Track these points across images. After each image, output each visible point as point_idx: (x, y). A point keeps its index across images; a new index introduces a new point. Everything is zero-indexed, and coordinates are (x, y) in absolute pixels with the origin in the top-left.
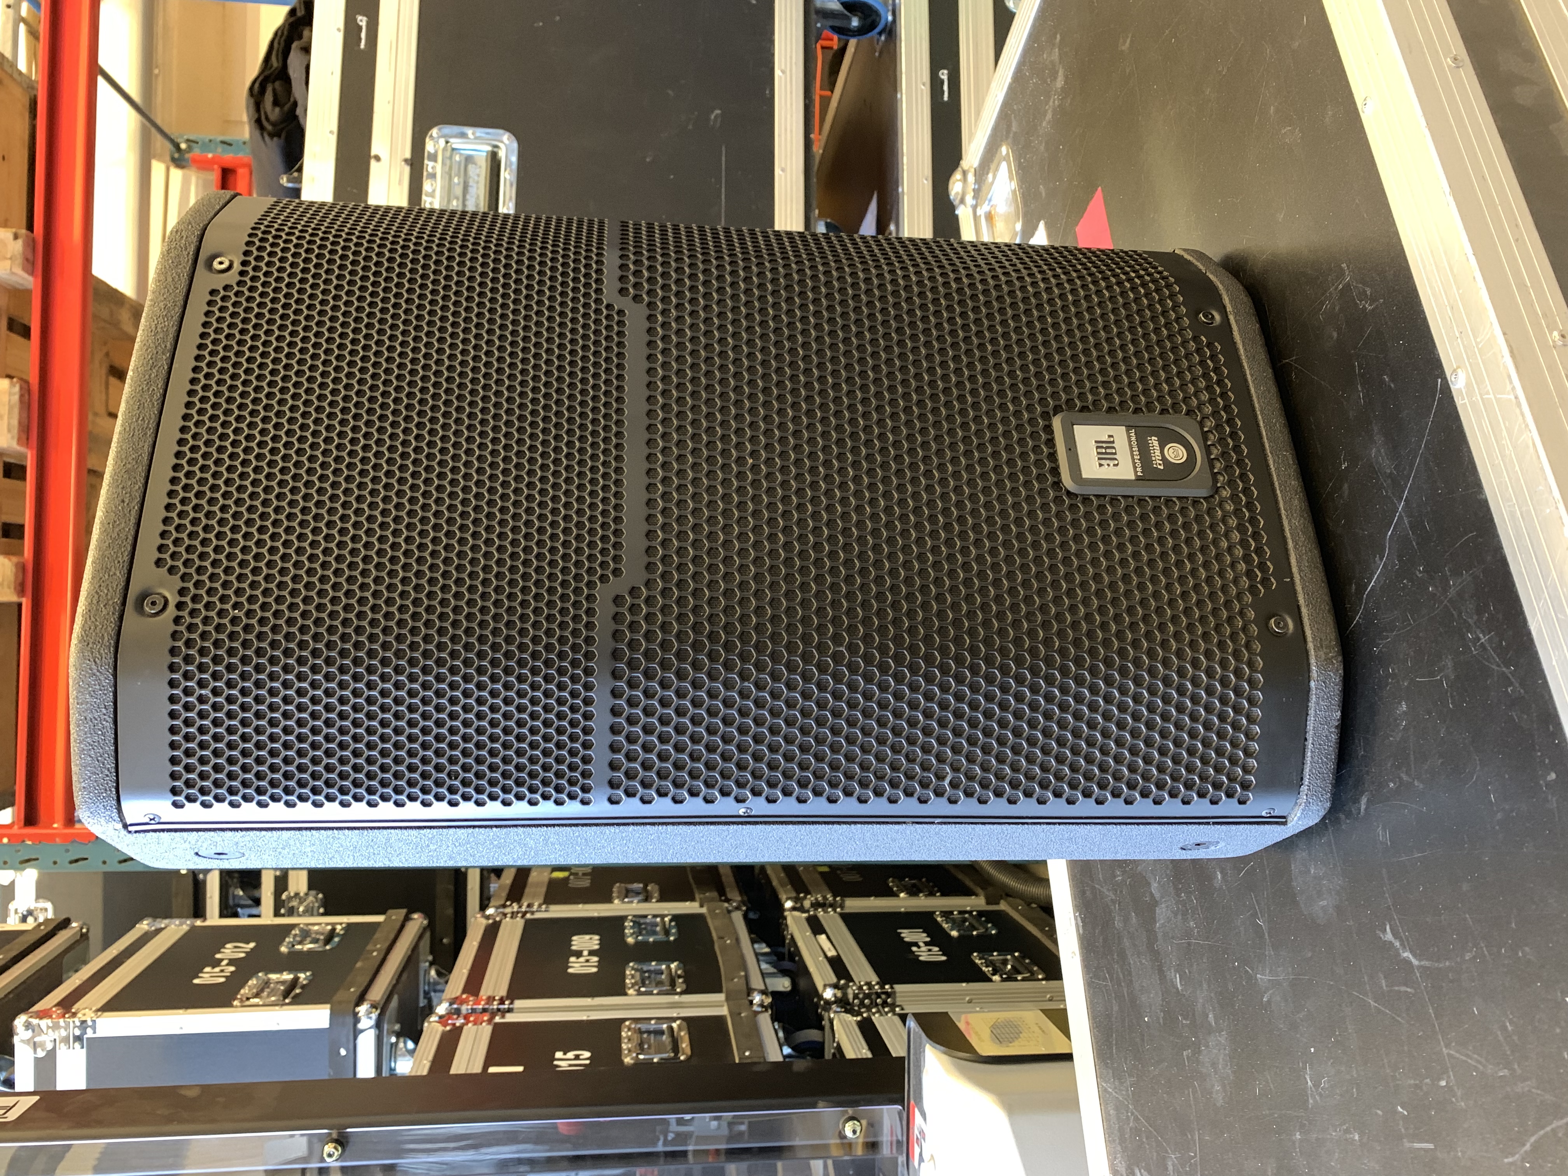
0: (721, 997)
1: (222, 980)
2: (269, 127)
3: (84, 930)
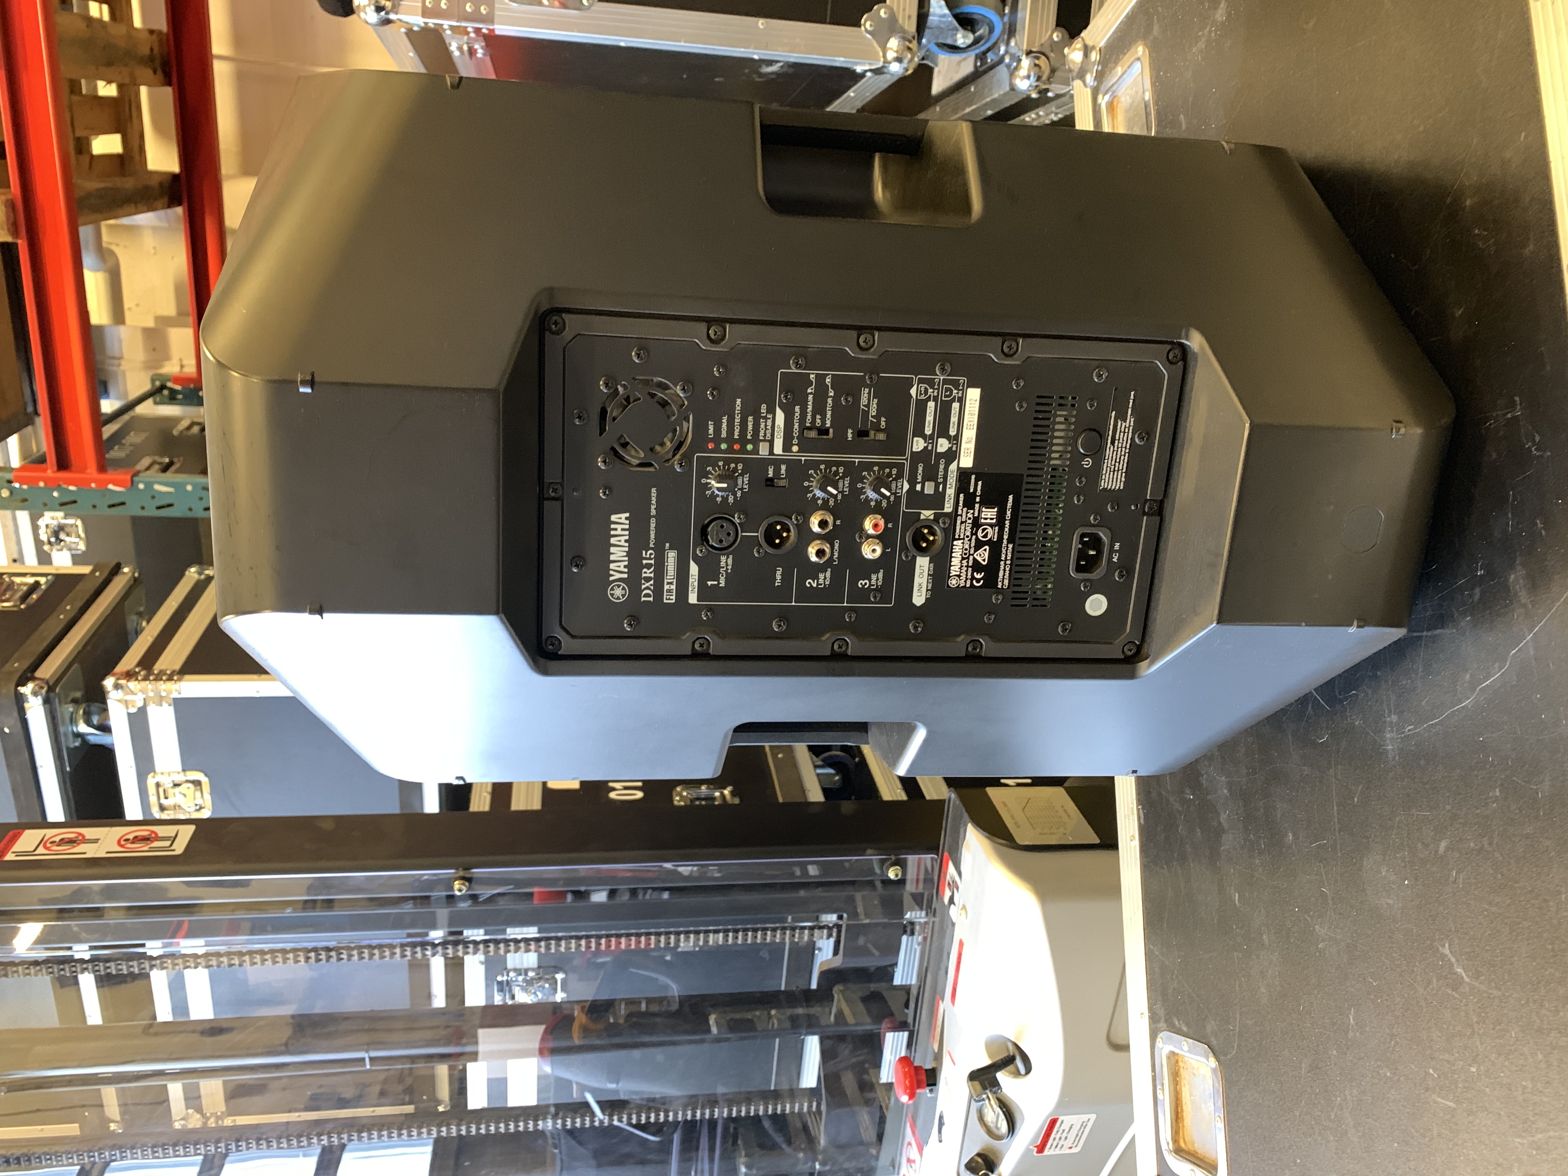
3: (136, 575)
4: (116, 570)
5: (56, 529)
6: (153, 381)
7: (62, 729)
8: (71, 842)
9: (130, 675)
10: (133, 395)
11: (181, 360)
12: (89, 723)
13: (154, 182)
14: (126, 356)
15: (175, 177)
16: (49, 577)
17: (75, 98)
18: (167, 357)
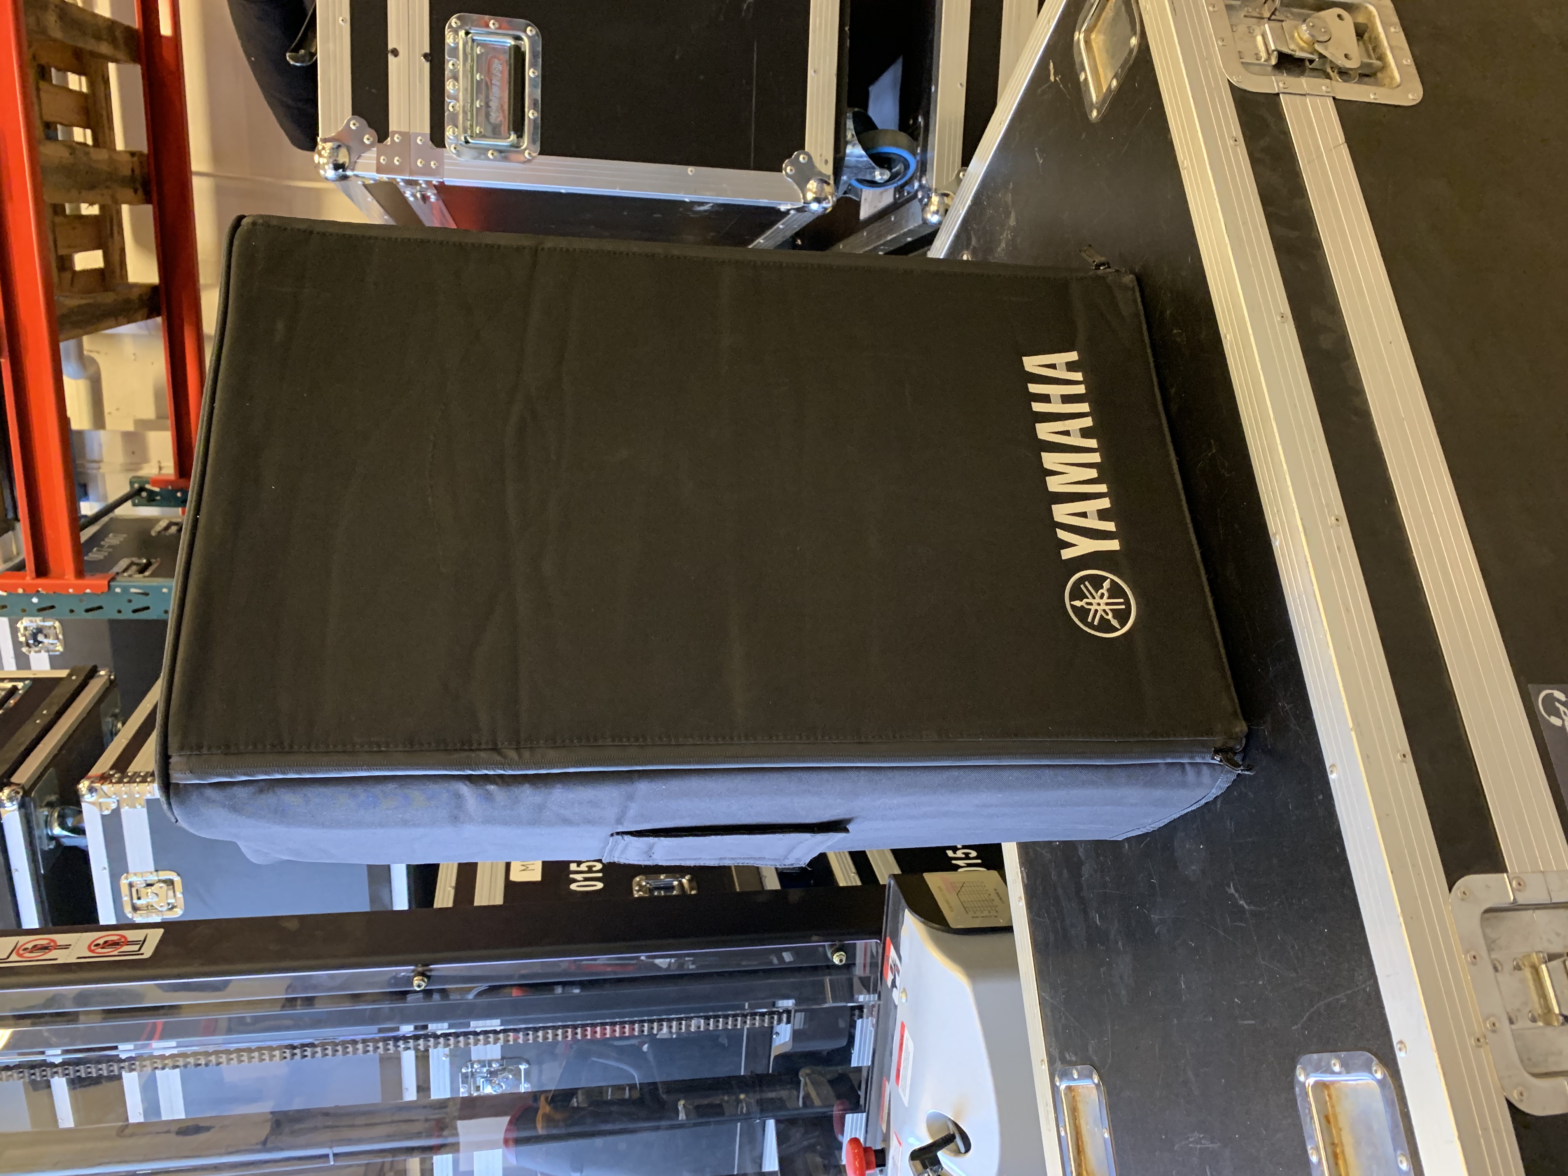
3: (112, 677)
4: (93, 673)
5: (34, 631)
6: (132, 483)
7: (37, 833)
8: (45, 948)
9: (104, 778)
10: (112, 498)
11: (159, 462)
12: (63, 826)
13: (134, 295)
14: (105, 460)
15: (154, 289)
16: (27, 682)
17: (58, 219)
18: (145, 459)
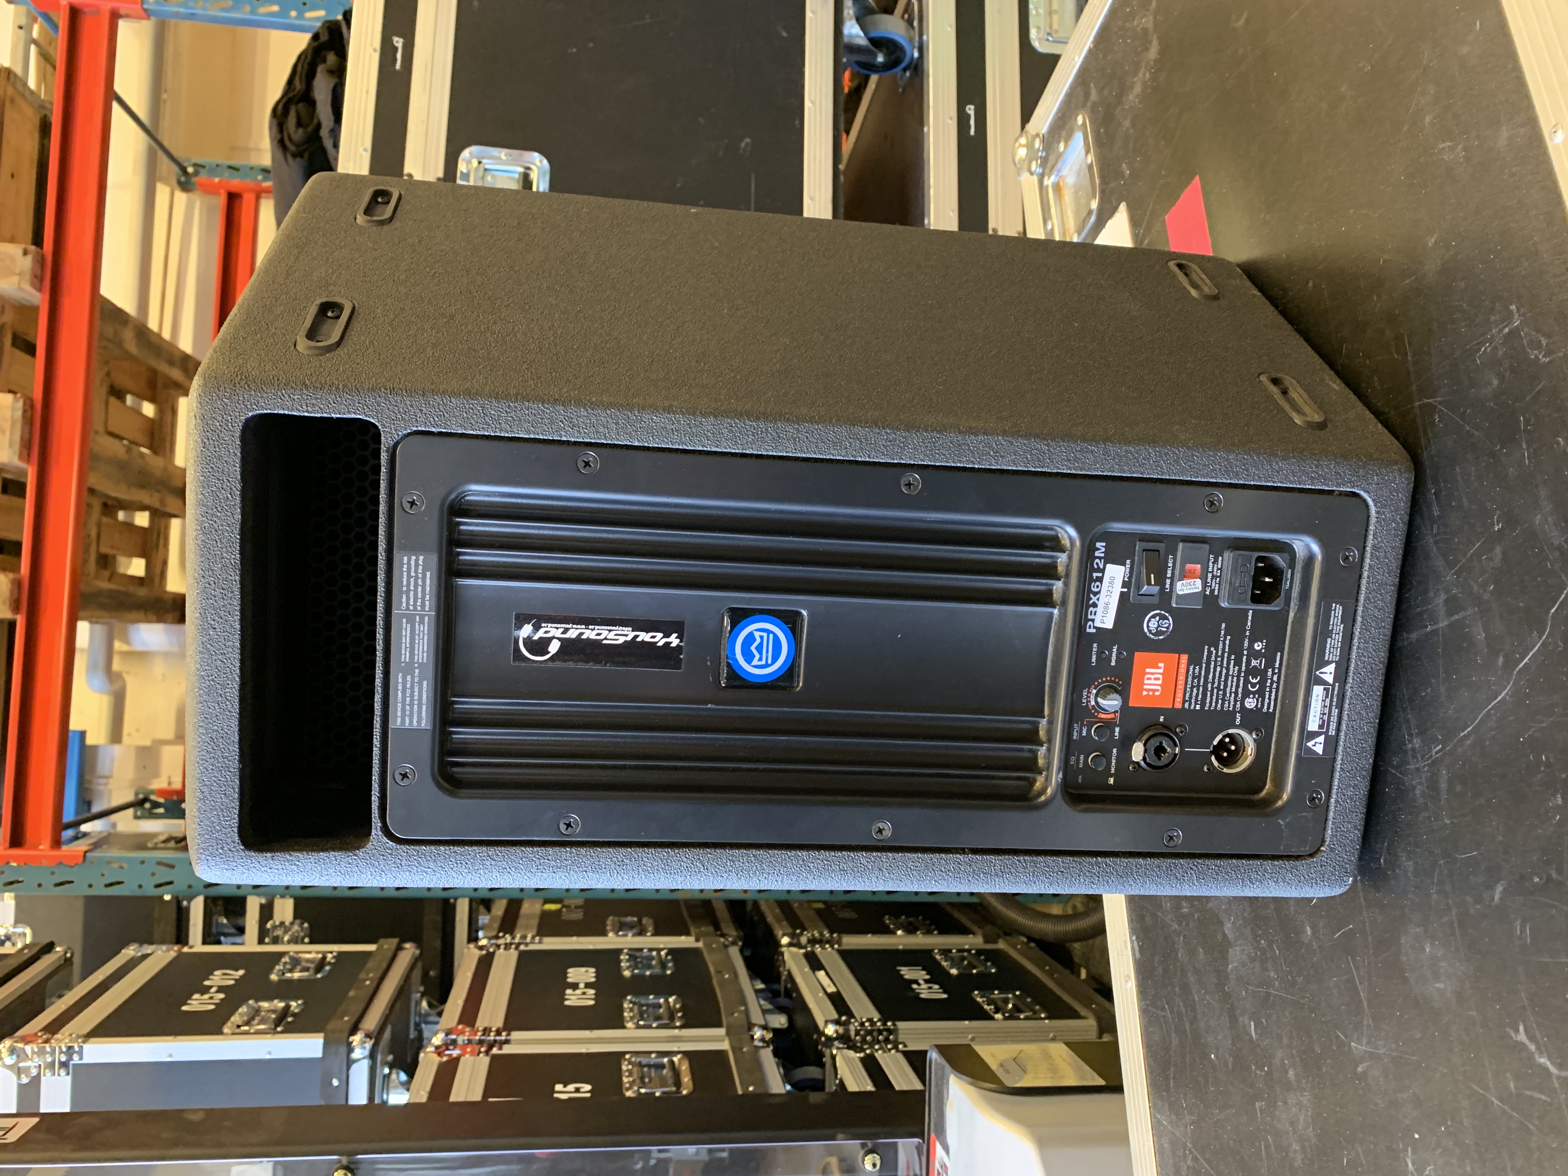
0: (721, 1031)
1: (212, 1007)
2: (292, 148)
3: (68, 954)
4: (49, 948)
6: (137, 794)
9: (31, 1039)
11: (170, 777)
13: (164, 600)
17: (107, 523)
18: (156, 775)
